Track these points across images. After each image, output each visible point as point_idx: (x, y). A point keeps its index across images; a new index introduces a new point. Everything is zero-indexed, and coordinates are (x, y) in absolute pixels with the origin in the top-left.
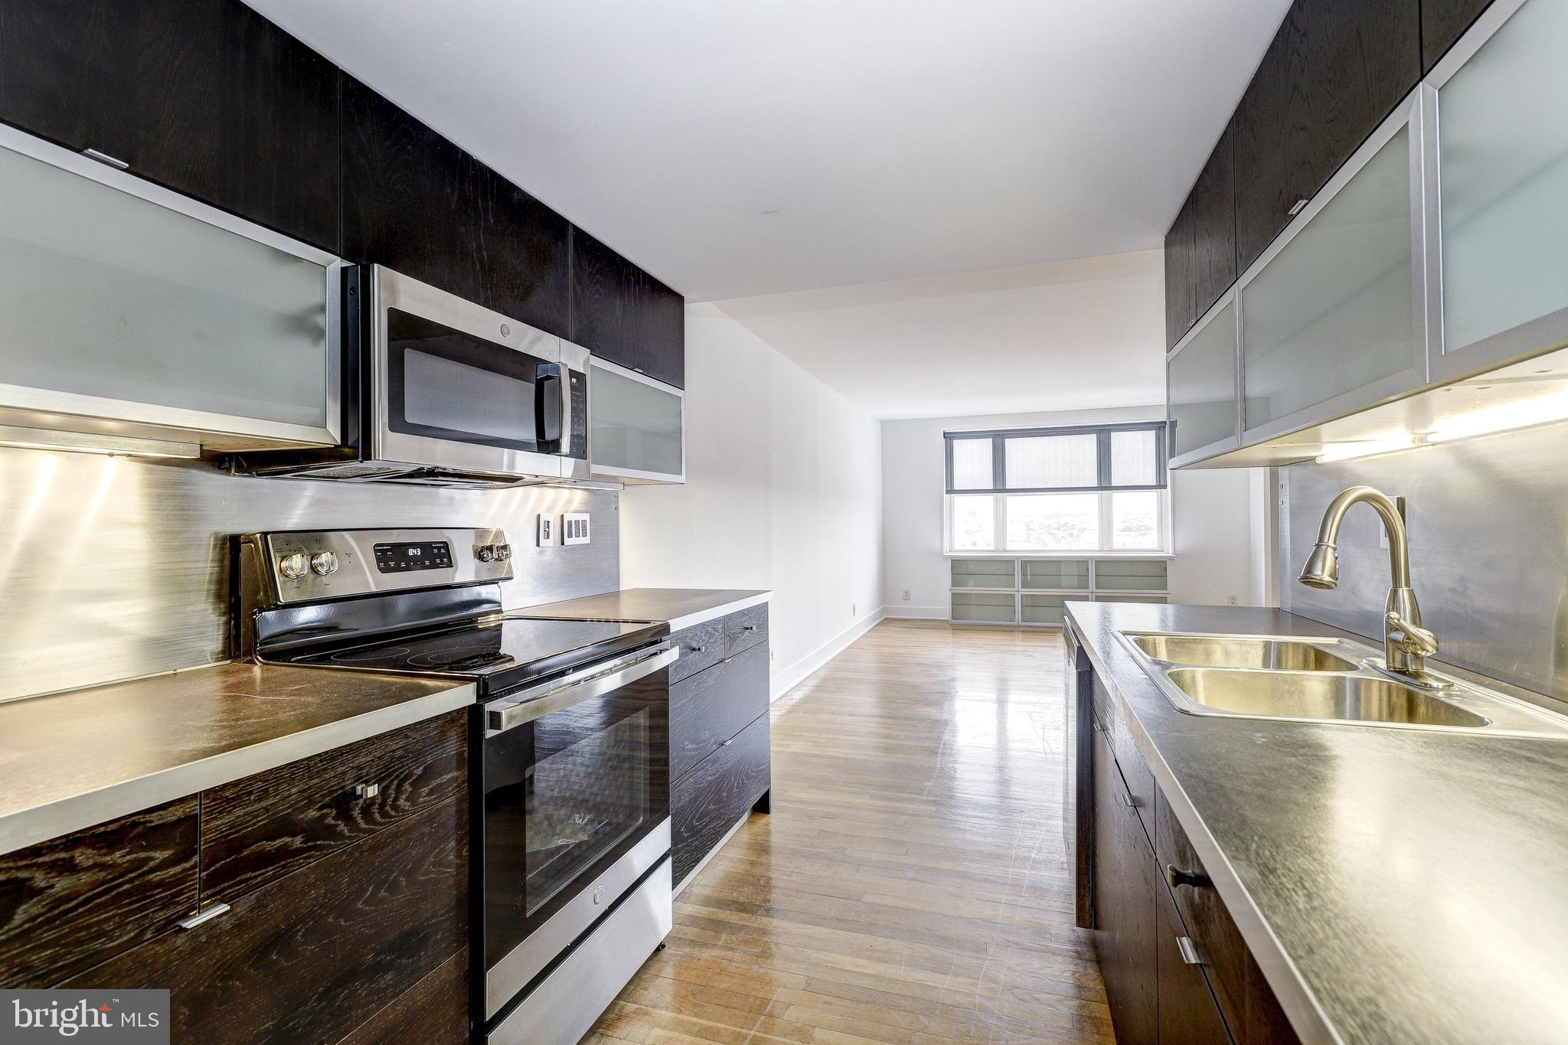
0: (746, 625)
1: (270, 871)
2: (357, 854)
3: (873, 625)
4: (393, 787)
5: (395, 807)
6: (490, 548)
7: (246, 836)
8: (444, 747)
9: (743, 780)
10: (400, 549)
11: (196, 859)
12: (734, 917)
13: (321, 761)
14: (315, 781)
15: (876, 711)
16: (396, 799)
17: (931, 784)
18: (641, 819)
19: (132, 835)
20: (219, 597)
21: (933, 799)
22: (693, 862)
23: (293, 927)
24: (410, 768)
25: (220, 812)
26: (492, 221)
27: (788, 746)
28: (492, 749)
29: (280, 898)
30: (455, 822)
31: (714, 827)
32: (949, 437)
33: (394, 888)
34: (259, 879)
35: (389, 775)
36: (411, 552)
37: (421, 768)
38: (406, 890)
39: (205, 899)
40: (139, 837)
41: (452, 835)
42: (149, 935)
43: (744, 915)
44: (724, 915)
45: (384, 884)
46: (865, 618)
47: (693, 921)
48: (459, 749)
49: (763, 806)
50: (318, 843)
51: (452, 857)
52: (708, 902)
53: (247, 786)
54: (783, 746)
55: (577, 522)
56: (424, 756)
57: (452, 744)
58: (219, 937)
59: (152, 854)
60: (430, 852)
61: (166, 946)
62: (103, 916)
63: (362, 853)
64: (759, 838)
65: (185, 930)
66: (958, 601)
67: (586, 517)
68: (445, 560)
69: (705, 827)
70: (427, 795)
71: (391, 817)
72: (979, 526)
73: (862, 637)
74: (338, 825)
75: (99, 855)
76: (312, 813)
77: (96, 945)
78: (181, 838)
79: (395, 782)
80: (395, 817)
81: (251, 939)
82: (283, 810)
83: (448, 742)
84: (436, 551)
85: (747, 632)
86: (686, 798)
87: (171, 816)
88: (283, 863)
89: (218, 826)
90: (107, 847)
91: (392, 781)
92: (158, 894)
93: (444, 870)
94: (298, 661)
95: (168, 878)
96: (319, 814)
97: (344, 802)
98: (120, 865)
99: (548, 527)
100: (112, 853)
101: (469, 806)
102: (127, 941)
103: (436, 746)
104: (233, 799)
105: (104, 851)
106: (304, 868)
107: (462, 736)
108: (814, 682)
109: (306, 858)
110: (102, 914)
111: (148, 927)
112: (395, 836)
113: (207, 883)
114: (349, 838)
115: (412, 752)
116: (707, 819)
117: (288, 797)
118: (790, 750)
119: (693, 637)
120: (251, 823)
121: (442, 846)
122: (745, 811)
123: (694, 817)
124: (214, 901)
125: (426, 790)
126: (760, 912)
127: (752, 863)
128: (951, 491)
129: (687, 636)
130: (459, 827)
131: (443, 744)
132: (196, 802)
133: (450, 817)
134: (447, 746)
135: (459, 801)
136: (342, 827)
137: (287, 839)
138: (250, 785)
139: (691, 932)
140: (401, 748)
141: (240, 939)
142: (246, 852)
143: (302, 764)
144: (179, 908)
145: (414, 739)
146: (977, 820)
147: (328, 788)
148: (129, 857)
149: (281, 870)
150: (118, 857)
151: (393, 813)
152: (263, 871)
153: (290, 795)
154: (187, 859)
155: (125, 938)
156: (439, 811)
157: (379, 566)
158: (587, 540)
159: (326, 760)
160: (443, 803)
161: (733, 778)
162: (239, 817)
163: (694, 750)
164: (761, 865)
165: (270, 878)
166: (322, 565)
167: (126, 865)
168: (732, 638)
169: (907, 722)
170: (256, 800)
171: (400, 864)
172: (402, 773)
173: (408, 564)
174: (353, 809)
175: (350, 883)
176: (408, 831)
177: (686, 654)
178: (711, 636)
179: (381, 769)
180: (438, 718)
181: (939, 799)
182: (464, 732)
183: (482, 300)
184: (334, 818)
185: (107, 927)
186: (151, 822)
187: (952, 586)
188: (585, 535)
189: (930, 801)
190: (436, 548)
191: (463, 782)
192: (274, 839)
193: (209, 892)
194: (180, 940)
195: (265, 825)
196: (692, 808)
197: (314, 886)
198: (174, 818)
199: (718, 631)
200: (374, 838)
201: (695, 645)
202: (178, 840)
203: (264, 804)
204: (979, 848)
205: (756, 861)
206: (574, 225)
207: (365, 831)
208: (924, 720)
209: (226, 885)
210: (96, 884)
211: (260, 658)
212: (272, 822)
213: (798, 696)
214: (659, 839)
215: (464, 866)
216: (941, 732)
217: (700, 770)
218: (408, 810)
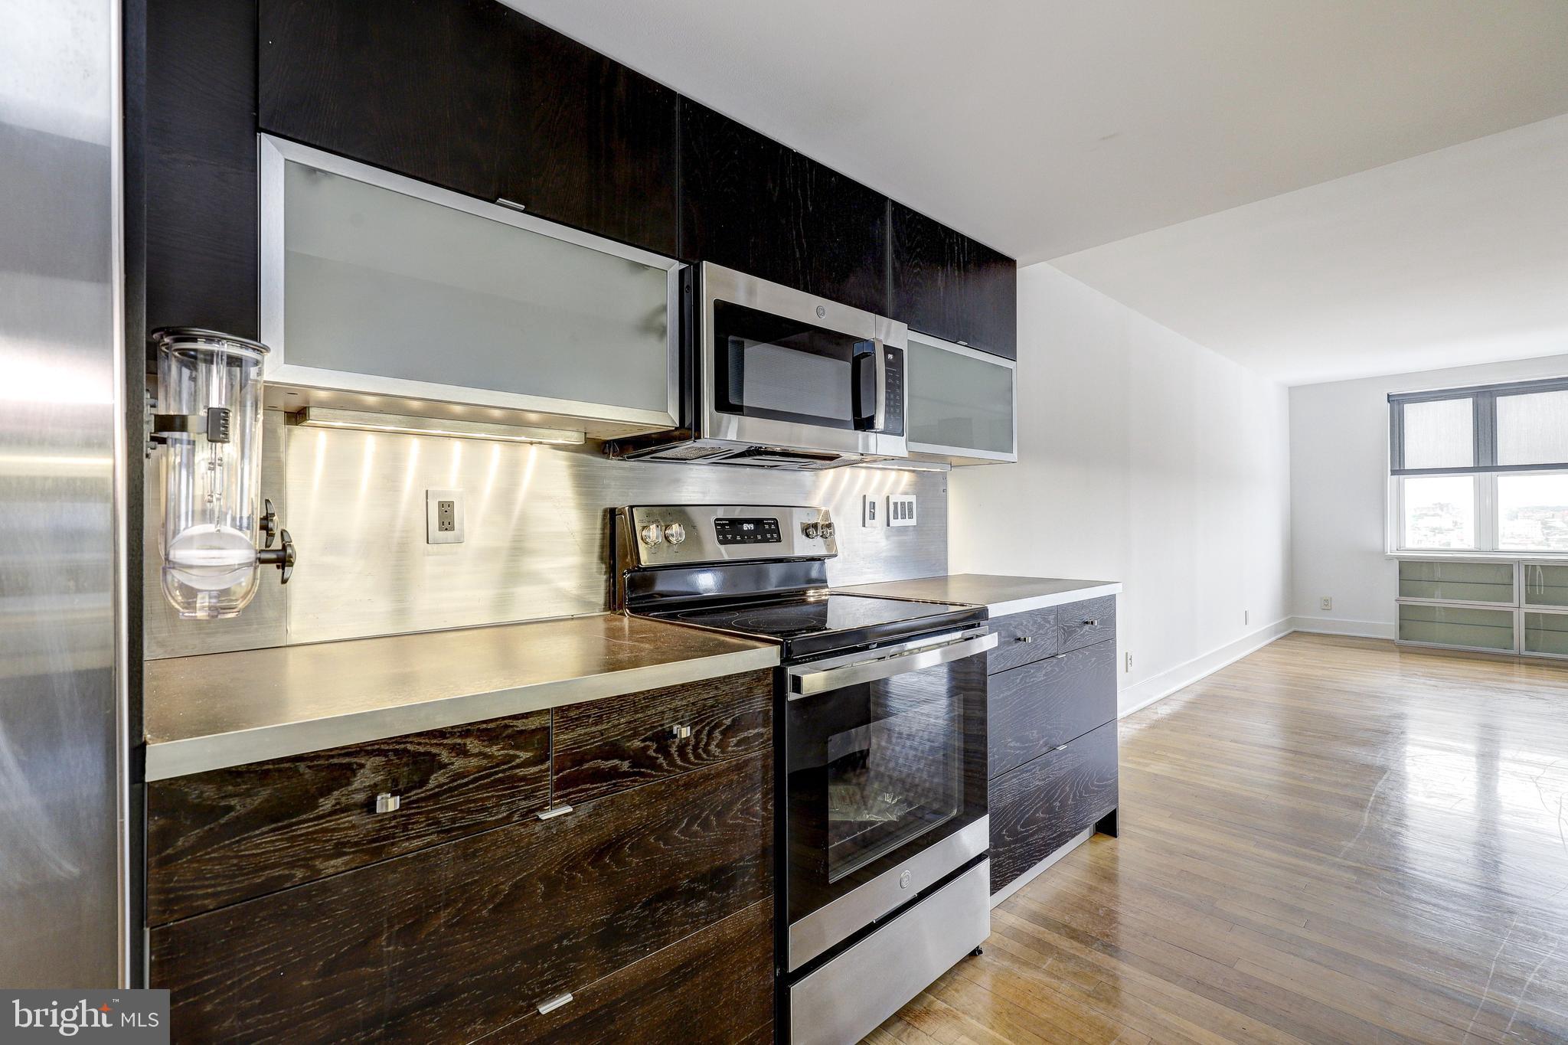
0: (1086, 618)
1: (604, 786)
2: (674, 787)
3: (1274, 638)
4: (705, 732)
5: (706, 751)
6: (815, 526)
7: (585, 753)
8: (750, 703)
9: (1080, 793)
10: (735, 523)
11: (548, 764)
12: (1065, 944)
13: (644, 699)
14: (640, 715)
15: (1276, 741)
16: (708, 744)
17: (1351, 845)
18: (955, 811)
19: (504, 735)
20: (602, 559)
21: (1354, 865)
22: (1017, 870)
23: (623, 839)
24: (720, 717)
25: (566, 729)
26: (811, 209)
27: (1147, 765)
28: (795, 712)
29: (612, 811)
30: (761, 776)
31: (1044, 837)
32: (1397, 402)
33: (705, 825)
34: (595, 791)
35: (702, 721)
36: (746, 527)
37: (730, 720)
38: (717, 829)
39: (556, 799)
40: (509, 737)
41: (758, 787)
42: (516, 818)
43: (1075, 944)
44: (1052, 937)
45: (698, 819)
46: (1263, 628)
47: (1016, 934)
48: (764, 707)
49: (1108, 826)
50: (642, 770)
51: (758, 808)
52: (1035, 918)
53: (586, 710)
54: (1139, 763)
55: (903, 504)
56: (733, 709)
57: (758, 701)
58: (566, 832)
59: (518, 753)
60: (738, 799)
61: (528, 830)
62: (485, 795)
63: (678, 786)
64: (1101, 862)
65: (542, 821)
66: (1406, 615)
67: (913, 499)
68: (775, 535)
69: (1032, 835)
70: (734, 746)
71: (703, 759)
72: (1455, 523)
73: (1259, 650)
74: (657, 758)
75: (483, 746)
76: (637, 743)
77: (480, 817)
78: (538, 744)
79: (707, 728)
80: (707, 760)
81: (589, 840)
82: (613, 735)
83: (754, 699)
84: (767, 527)
85: (1087, 627)
86: (1008, 799)
87: (533, 724)
88: (614, 781)
89: (565, 740)
90: (489, 740)
91: (703, 727)
92: (522, 786)
93: (751, 818)
94: (654, 616)
95: (530, 775)
96: (643, 745)
97: (664, 738)
98: (497, 757)
99: (874, 508)
100: (491, 746)
101: (774, 763)
102: (501, 819)
103: (743, 701)
104: (576, 719)
105: (486, 743)
106: (632, 790)
107: (767, 695)
108: (1187, 697)
109: (632, 781)
110: (485, 793)
111: (515, 812)
112: (706, 778)
113: (559, 785)
114: (667, 771)
115: (721, 703)
116: (1034, 827)
117: (618, 725)
118: (1148, 769)
119: (1018, 625)
120: (590, 742)
121: (749, 796)
122: (1086, 827)
123: (1018, 821)
124: (563, 802)
125: (734, 740)
126: (1096, 945)
127: (1091, 889)
128: (1399, 470)
129: (1011, 624)
130: (764, 780)
131: (750, 700)
132: (548, 717)
133: (756, 769)
134: (753, 703)
135: (765, 757)
136: (661, 760)
137: (616, 762)
138: (589, 709)
139: (1013, 946)
140: (711, 698)
141: (581, 838)
142: (586, 766)
143: (629, 699)
144: (537, 801)
145: (723, 691)
146: (1428, 908)
147: (651, 723)
148: (502, 752)
149: (612, 787)
150: (494, 750)
151: (705, 756)
152: (599, 785)
153: (620, 724)
154: (542, 762)
155: (500, 816)
156: (747, 762)
157: (718, 538)
158: (913, 522)
159: (648, 698)
160: (750, 755)
161: (1067, 789)
162: (580, 735)
163: (1019, 748)
164: (1102, 893)
165: (605, 792)
166: (672, 535)
167: (500, 758)
168: (1068, 632)
169: (1317, 761)
170: (593, 724)
171: (711, 804)
172: (712, 721)
173: (742, 537)
174: (670, 747)
175: (668, 812)
176: (718, 775)
177: (1009, 643)
178: (1040, 627)
179: (694, 714)
180: (745, 674)
181: (1364, 867)
182: (769, 692)
183: (802, 286)
184: (654, 751)
185: (489, 804)
186: (517, 727)
187: (1401, 594)
188: (911, 517)
189: (1349, 867)
190: (766, 524)
191: (769, 740)
192: (607, 759)
193: (560, 793)
194: (538, 828)
195: (600, 746)
196: (1015, 812)
197: (637, 807)
198: (533, 727)
199: (1049, 622)
200: (688, 776)
201: (1019, 635)
202: (536, 745)
203: (599, 728)
204: (1429, 946)
205: (1097, 888)
206: (892, 200)
207: (680, 767)
208: (1346, 762)
209: (571, 790)
210: (480, 769)
211: (628, 611)
212: (605, 744)
213: (1164, 711)
214: (975, 836)
215: (769, 819)
216: (1373, 782)
217: (1027, 771)
218: (718, 756)
